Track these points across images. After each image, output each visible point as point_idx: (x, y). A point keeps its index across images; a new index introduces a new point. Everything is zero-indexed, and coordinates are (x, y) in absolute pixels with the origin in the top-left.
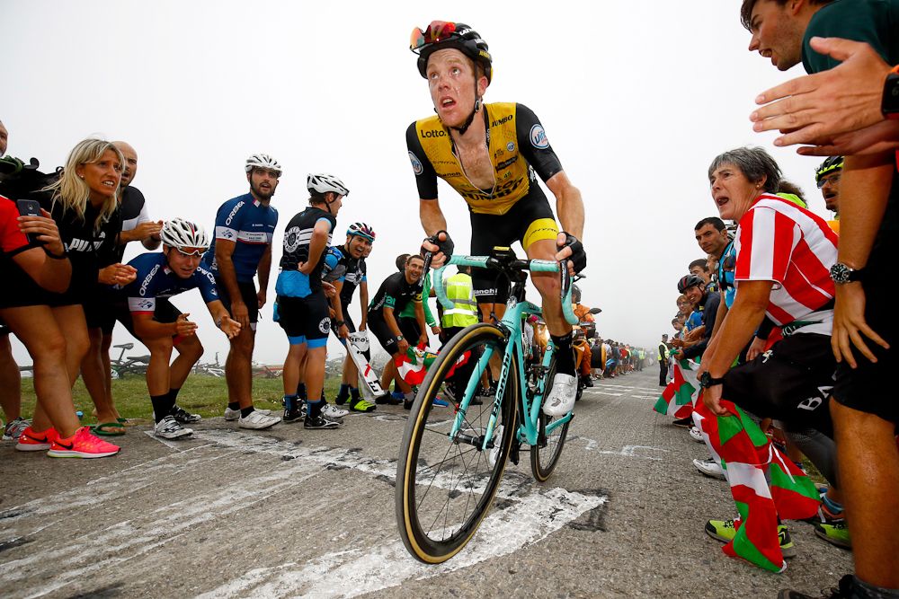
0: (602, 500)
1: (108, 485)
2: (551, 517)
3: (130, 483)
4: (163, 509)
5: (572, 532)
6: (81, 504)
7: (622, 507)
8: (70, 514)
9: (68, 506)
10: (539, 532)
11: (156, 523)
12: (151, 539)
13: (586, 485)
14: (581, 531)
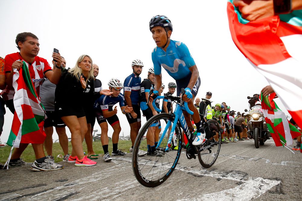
0: (279, 182)
1: (98, 175)
2: (260, 188)
3: (105, 175)
4: (118, 183)
5: (270, 194)
6: (92, 181)
7: (288, 185)
8: (89, 184)
9: (88, 182)
10: (256, 194)
11: (116, 188)
12: (116, 193)
13: (270, 176)
14: (274, 194)
